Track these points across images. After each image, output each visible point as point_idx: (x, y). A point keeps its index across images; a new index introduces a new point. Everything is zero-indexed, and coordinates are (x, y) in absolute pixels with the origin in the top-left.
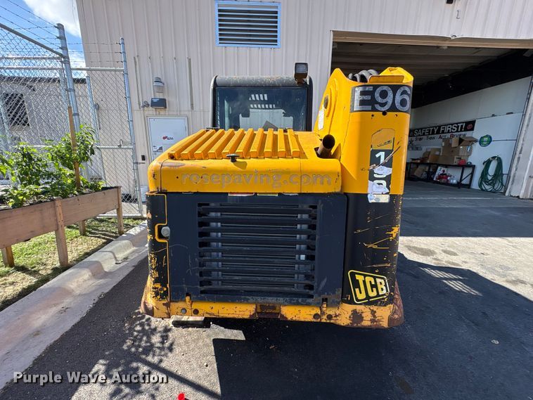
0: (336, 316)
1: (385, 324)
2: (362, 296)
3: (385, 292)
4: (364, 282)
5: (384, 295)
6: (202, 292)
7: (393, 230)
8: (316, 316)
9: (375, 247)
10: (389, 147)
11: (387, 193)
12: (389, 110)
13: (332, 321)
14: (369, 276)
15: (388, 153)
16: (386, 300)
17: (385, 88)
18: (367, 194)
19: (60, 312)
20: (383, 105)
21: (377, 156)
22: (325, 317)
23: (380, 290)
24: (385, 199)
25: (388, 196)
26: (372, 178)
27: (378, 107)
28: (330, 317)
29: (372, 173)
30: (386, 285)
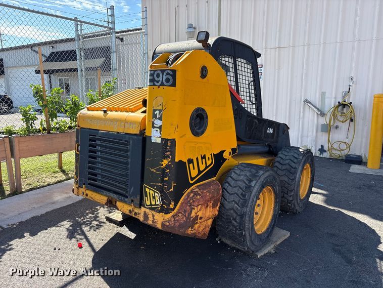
0: (138, 214)
1: (159, 226)
2: (148, 203)
3: (159, 203)
4: (149, 193)
5: (158, 205)
6: (89, 184)
7: (163, 161)
8: (130, 212)
9: (155, 171)
10: (160, 108)
11: (160, 137)
12: (160, 85)
13: (137, 217)
14: (152, 190)
15: (160, 111)
16: (159, 208)
17: (159, 72)
18: (151, 137)
19: (67, 198)
20: (158, 82)
21: (156, 113)
22: (133, 213)
23: (156, 201)
24: (159, 141)
25: (160, 139)
26: (154, 127)
27: (155, 83)
28: (136, 214)
29: (153, 123)
30: (159, 198)
